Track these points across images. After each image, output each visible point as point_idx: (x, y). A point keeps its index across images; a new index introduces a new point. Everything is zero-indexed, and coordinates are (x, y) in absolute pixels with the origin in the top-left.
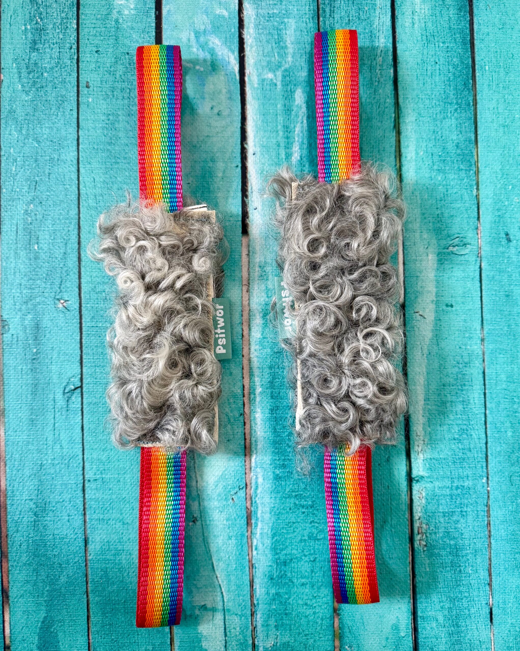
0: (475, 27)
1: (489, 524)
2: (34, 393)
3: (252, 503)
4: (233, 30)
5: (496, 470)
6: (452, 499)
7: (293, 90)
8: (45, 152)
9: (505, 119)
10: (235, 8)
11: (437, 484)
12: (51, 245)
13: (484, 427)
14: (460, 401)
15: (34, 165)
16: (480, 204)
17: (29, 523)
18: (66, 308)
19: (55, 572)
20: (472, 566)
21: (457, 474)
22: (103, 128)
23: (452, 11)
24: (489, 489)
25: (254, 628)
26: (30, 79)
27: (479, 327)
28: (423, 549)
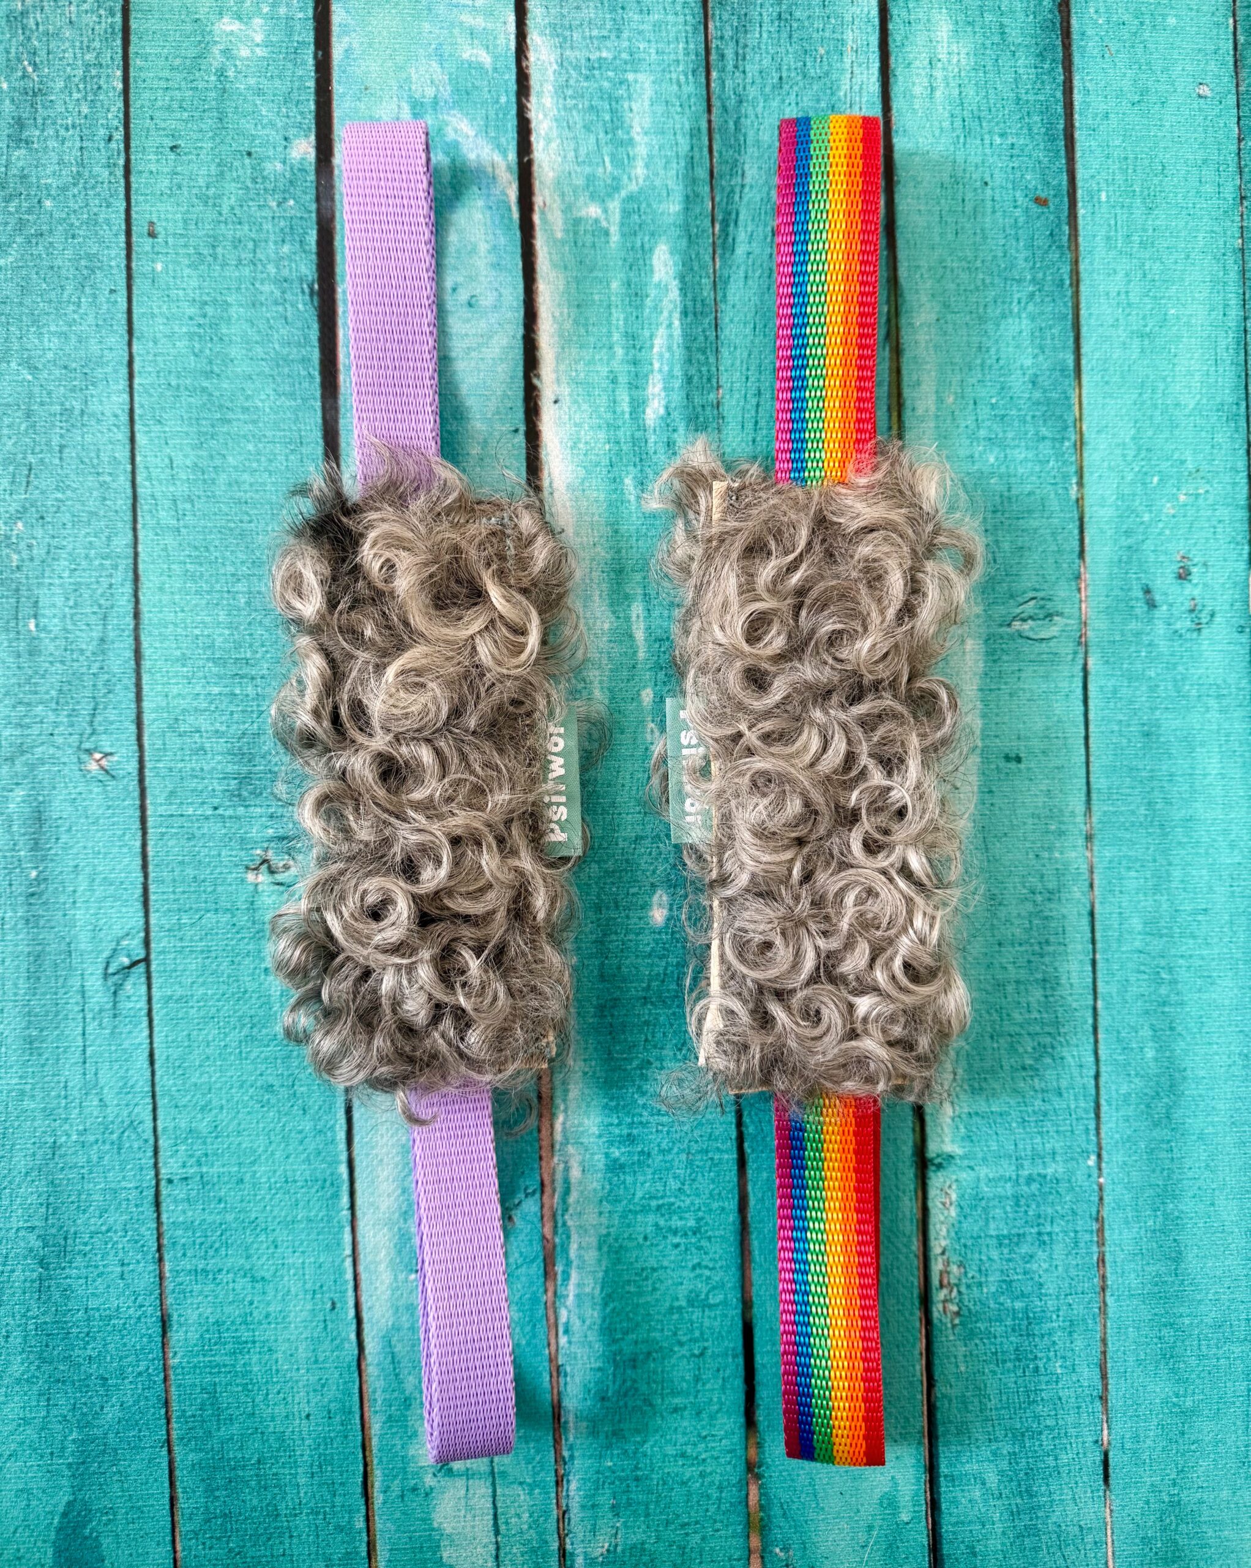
0: (1077, 97)
1: (1102, 1261)
2: (33, 977)
3: (555, 1227)
4: (503, 99)
5: (1117, 1136)
6: (1017, 1205)
7: (647, 246)
8: (49, 393)
9: (1144, 318)
10: (507, 45)
11: (983, 1171)
12: (68, 622)
13: (1092, 1040)
14: (1036, 981)
15: (23, 427)
16: (1086, 520)
17: (28, 1284)
18: (106, 771)
19: (91, 1397)
20: (1064, 1357)
21: (1029, 1147)
22: (191, 336)
23: (1024, 61)
24: (1102, 1180)
25: (564, 1513)
26: (10, 213)
27: (1081, 808)
28: (952, 1321)
